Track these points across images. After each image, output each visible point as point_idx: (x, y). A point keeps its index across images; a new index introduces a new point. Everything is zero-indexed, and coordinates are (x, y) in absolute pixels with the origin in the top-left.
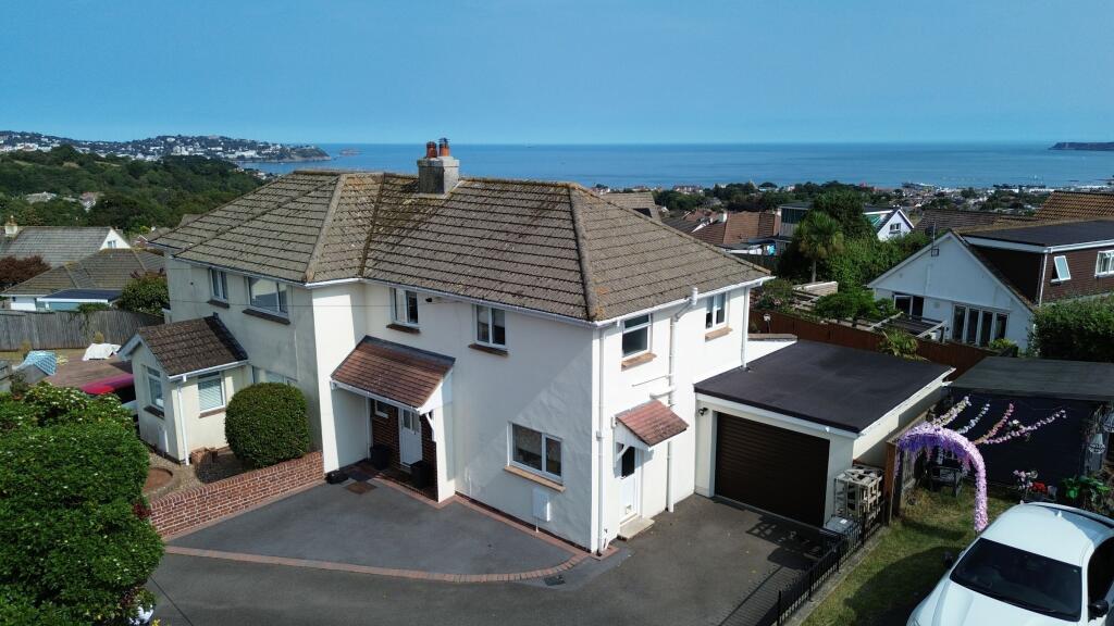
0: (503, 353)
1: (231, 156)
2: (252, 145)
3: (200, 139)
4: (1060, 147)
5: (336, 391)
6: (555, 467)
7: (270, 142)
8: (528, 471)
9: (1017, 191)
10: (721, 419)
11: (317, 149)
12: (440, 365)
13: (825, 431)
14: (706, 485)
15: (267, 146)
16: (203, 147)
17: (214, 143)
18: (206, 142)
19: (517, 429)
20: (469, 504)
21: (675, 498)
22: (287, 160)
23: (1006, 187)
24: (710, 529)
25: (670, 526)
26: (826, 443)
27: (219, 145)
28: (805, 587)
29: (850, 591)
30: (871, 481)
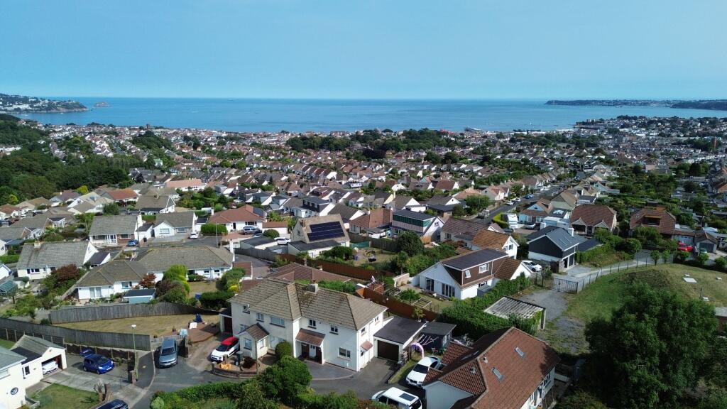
0: (337, 334)
4: (550, 103)
5: (297, 342)
6: (349, 356)
7: (39, 97)
8: (343, 357)
9: (526, 133)
10: (378, 341)
11: (77, 103)
12: (322, 336)
13: (398, 344)
14: (376, 355)
15: (37, 101)
19: (340, 349)
20: (330, 365)
21: (371, 358)
22: (54, 111)
23: (520, 131)
24: (378, 365)
25: (371, 364)
26: (398, 346)
28: (394, 373)
29: (401, 373)
30: (406, 353)
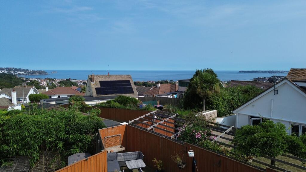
1: (16, 73)
2: (23, 70)
3: (6, 68)
4: (240, 72)
7: (29, 69)
11: (44, 71)
15: (28, 70)
16: (7, 71)
17: (11, 69)
18: (8, 69)
22: (34, 74)
27: (13, 70)
